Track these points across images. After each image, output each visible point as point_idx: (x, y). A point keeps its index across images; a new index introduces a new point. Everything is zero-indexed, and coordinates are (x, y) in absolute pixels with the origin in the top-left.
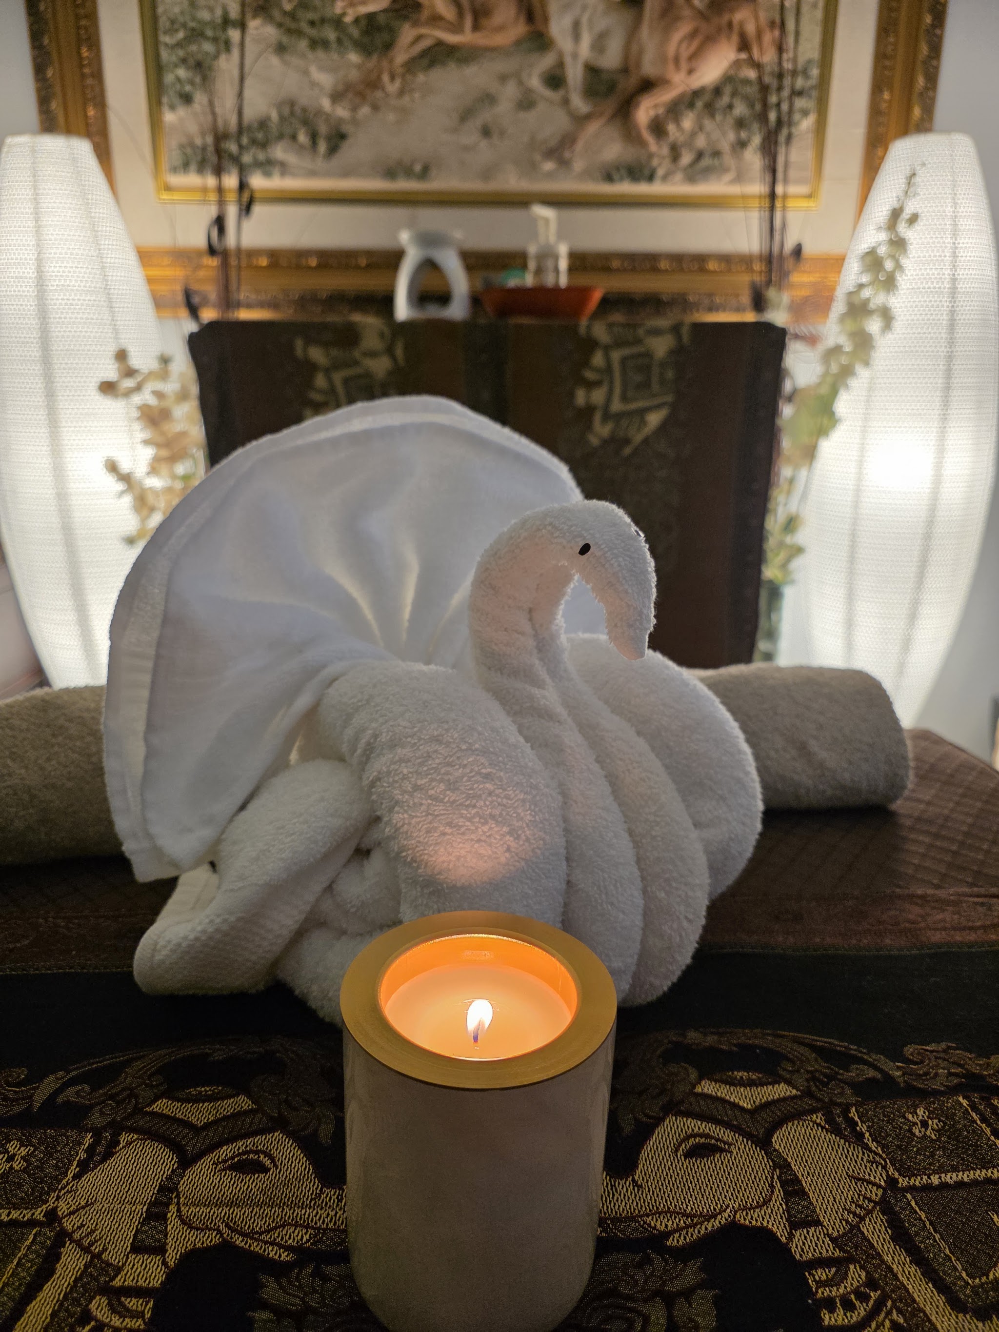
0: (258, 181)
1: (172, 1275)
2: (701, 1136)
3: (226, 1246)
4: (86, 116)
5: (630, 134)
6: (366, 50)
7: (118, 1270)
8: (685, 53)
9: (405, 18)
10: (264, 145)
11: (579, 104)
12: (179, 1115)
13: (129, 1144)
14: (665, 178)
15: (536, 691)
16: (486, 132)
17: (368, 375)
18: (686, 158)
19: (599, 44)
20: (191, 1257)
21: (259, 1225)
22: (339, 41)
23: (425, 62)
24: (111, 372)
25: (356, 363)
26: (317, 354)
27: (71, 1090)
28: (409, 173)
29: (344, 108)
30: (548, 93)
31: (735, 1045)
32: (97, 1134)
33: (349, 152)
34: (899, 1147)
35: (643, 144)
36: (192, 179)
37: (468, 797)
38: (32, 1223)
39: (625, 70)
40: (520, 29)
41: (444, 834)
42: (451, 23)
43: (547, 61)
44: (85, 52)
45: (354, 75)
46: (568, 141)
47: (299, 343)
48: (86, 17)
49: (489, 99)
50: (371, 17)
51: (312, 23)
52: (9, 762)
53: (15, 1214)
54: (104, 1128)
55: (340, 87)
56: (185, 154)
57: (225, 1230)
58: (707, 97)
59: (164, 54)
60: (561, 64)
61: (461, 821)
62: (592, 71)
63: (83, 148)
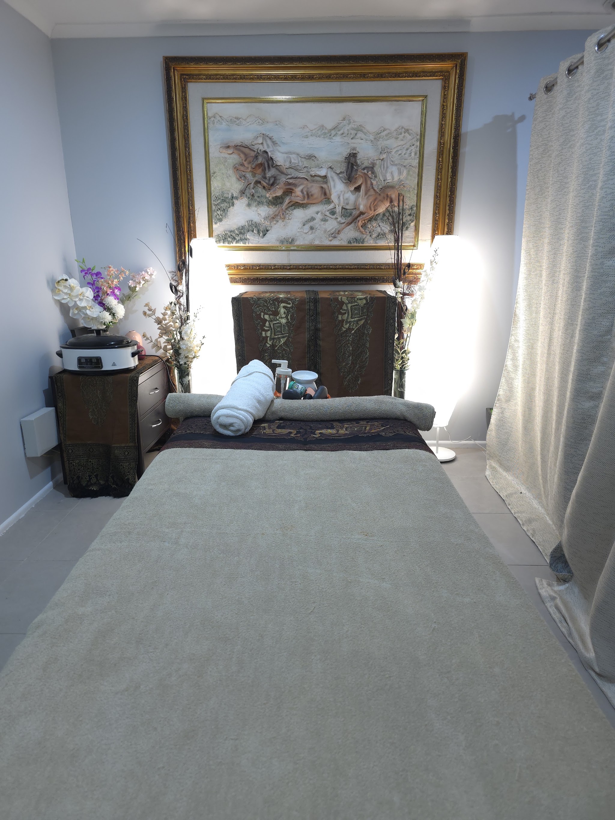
6: (275, 205)
8: (373, 205)
10: (243, 234)
11: (340, 219)
14: (367, 241)
16: (312, 229)
18: (374, 235)
19: (346, 202)
22: (267, 203)
25: (277, 320)
28: (288, 242)
29: (268, 222)
30: (331, 216)
33: (269, 235)
35: (360, 231)
36: (221, 244)
39: (355, 209)
40: (323, 197)
42: (300, 197)
43: (330, 207)
46: (337, 231)
49: (313, 219)
51: (258, 197)
56: (220, 237)
59: (214, 207)
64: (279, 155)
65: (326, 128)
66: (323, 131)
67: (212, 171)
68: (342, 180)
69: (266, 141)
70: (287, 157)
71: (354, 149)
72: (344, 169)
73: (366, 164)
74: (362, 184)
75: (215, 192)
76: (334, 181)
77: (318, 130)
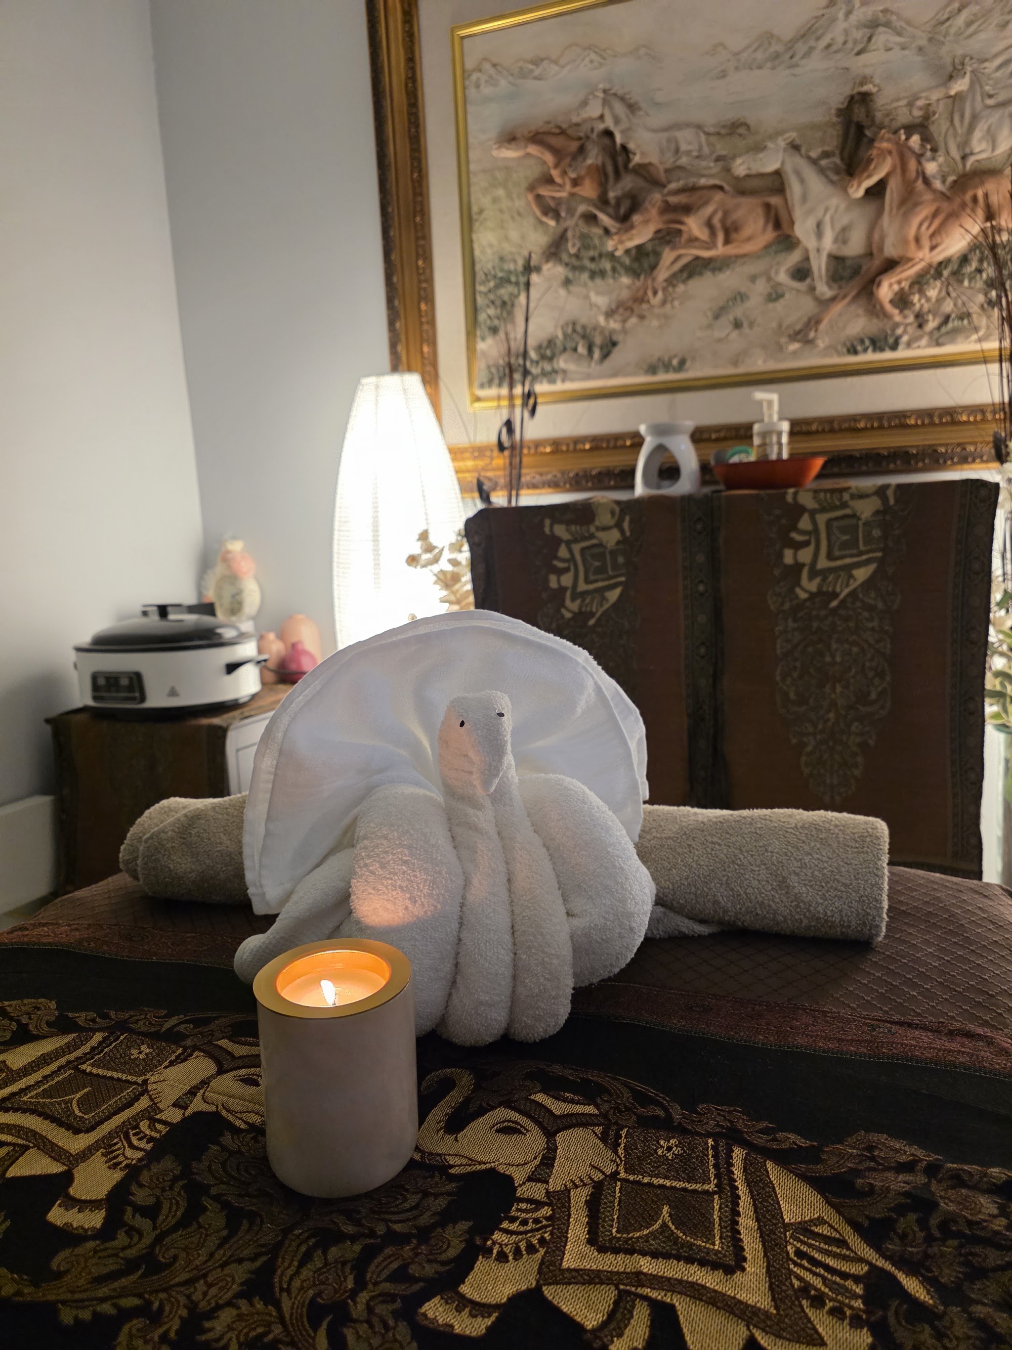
0: (541, 388)
1: (184, 1120)
2: (513, 1122)
3: (217, 1114)
4: (422, 352)
5: (875, 309)
6: (635, 273)
7: (162, 1111)
8: (925, 233)
9: (669, 242)
10: (551, 359)
11: (824, 290)
12: (229, 1049)
13: (197, 1057)
14: (909, 345)
15: (471, 811)
16: (737, 325)
17: (600, 545)
18: (932, 324)
19: (842, 237)
20: (198, 1114)
21: (239, 1108)
22: (614, 270)
23: (685, 275)
24: (416, 548)
25: (592, 536)
26: (560, 531)
27: (183, 1026)
28: (668, 367)
29: (615, 321)
30: (796, 284)
31: (580, 1078)
32: (185, 1049)
33: (617, 356)
34: (638, 1157)
35: (887, 316)
36: (493, 391)
37: (390, 874)
38: (136, 1083)
39: (870, 254)
40: (770, 235)
41: (370, 894)
42: (704, 242)
43: (794, 258)
44: (423, 307)
45: (625, 294)
46: (814, 322)
47: (547, 522)
48: (426, 281)
49: (740, 297)
50: (639, 248)
51: (593, 259)
52: (222, 835)
53: (129, 1078)
54: (189, 1047)
55: (614, 306)
56: (490, 372)
57: (220, 1107)
58: (953, 266)
59: (480, 300)
60: (807, 259)
61: (380, 887)
62: (836, 260)
63: (413, 381)
64: (647, 136)
65: (779, 40)
66: (772, 50)
67: (475, 209)
68: (827, 177)
69: (611, 108)
70: (669, 141)
71: (864, 80)
72: (832, 143)
73: (904, 117)
74: (888, 175)
75: (485, 258)
76: (802, 181)
77: (755, 51)
